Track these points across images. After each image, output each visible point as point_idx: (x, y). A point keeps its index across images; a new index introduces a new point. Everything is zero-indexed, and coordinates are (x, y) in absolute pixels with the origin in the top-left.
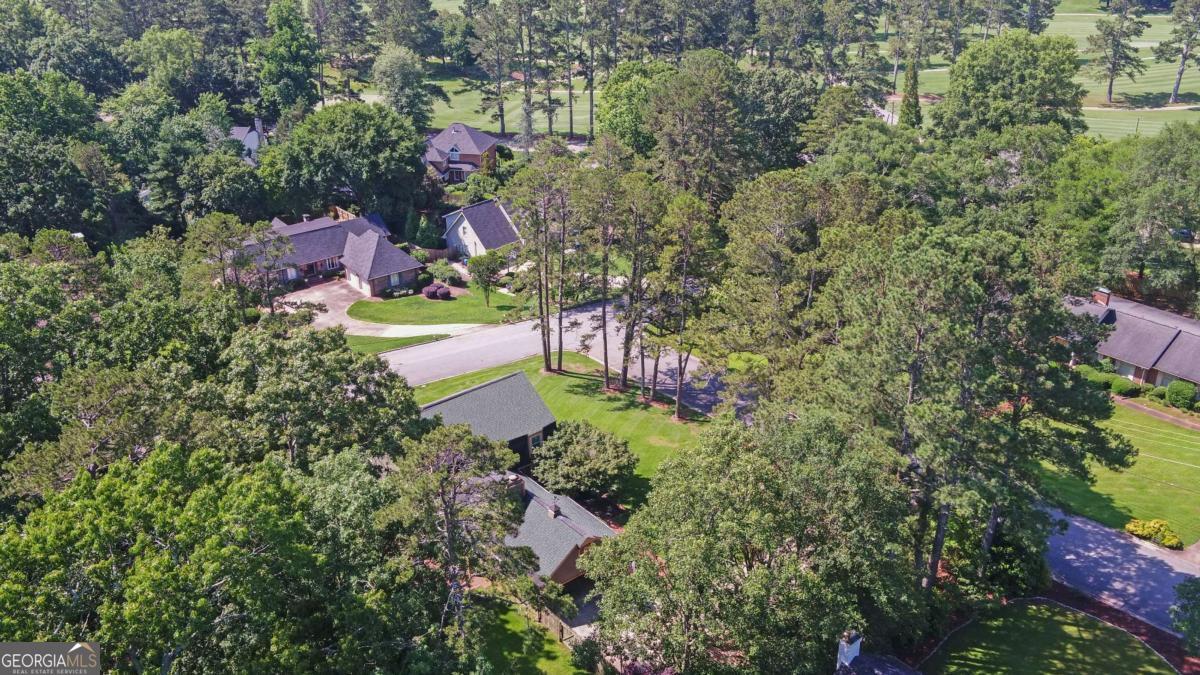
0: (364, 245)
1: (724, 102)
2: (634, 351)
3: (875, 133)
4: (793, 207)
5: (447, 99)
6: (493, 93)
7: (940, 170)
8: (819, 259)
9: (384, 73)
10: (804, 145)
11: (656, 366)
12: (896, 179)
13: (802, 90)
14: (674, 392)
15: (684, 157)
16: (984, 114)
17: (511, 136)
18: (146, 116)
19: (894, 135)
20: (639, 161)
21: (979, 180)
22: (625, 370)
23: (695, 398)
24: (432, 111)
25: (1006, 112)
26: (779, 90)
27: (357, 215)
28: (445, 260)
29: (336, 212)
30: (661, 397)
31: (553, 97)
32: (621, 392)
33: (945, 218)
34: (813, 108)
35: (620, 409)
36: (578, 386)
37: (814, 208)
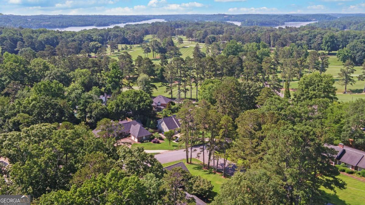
0: (136, 128)
1: (235, 91)
2: (212, 158)
3: (277, 100)
4: (255, 119)
5: (156, 88)
6: (169, 87)
7: (295, 110)
8: (262, 133)
9: (140, 81)
10: (257, 103)
11: (218, 162)
12: (283, 112)
13: (256, 88)
14: (222, 170)
15: (224, 106)
16: (308, 95)
17: (174, 99)
18: (79, 92)
19: (282, 101)
20: (212, 107)
21: (306, 113)
22: (209, 163)
23: (228, 171)
24: (153, 92)
25: (314, 94)
26: (250, 88)
27: (133, 120)
28: (158, 133)
29: (127, 119)
30: (219, 171)
31: (186, 88)
32: (208, 169)
33: (297, 123)
34: (259, 93)
35: (207, 174)
36: (196, 167)
37: (260, 120)
